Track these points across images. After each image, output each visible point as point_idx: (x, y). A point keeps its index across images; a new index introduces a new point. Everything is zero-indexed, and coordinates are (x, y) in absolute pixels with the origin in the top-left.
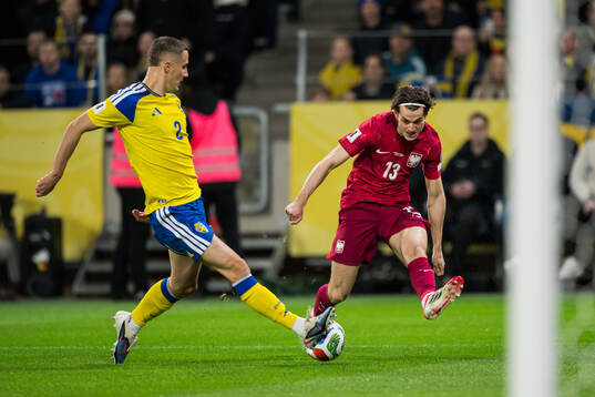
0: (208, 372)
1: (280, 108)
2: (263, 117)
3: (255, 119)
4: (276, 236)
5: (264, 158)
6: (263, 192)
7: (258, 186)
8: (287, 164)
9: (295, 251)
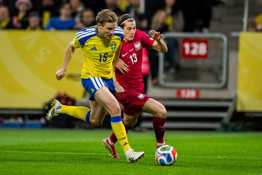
0: (192, 170)
1: (234, 34)
2: (225, 39)
3: (221, 40)
4: (230, 100)
5: (225, 60)
6: (224, 78)
7: (221, 74)
8: (237, 63)
9: (239, 109)
